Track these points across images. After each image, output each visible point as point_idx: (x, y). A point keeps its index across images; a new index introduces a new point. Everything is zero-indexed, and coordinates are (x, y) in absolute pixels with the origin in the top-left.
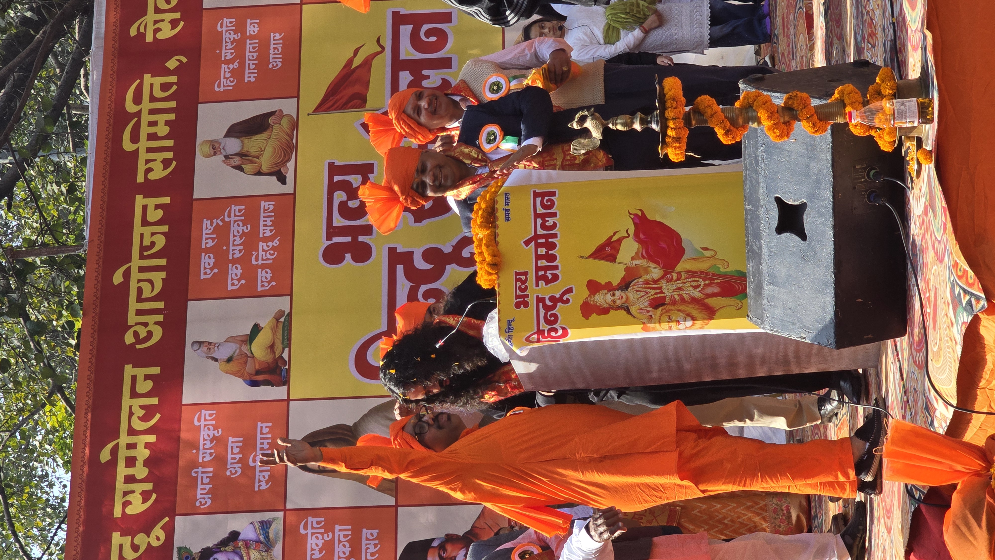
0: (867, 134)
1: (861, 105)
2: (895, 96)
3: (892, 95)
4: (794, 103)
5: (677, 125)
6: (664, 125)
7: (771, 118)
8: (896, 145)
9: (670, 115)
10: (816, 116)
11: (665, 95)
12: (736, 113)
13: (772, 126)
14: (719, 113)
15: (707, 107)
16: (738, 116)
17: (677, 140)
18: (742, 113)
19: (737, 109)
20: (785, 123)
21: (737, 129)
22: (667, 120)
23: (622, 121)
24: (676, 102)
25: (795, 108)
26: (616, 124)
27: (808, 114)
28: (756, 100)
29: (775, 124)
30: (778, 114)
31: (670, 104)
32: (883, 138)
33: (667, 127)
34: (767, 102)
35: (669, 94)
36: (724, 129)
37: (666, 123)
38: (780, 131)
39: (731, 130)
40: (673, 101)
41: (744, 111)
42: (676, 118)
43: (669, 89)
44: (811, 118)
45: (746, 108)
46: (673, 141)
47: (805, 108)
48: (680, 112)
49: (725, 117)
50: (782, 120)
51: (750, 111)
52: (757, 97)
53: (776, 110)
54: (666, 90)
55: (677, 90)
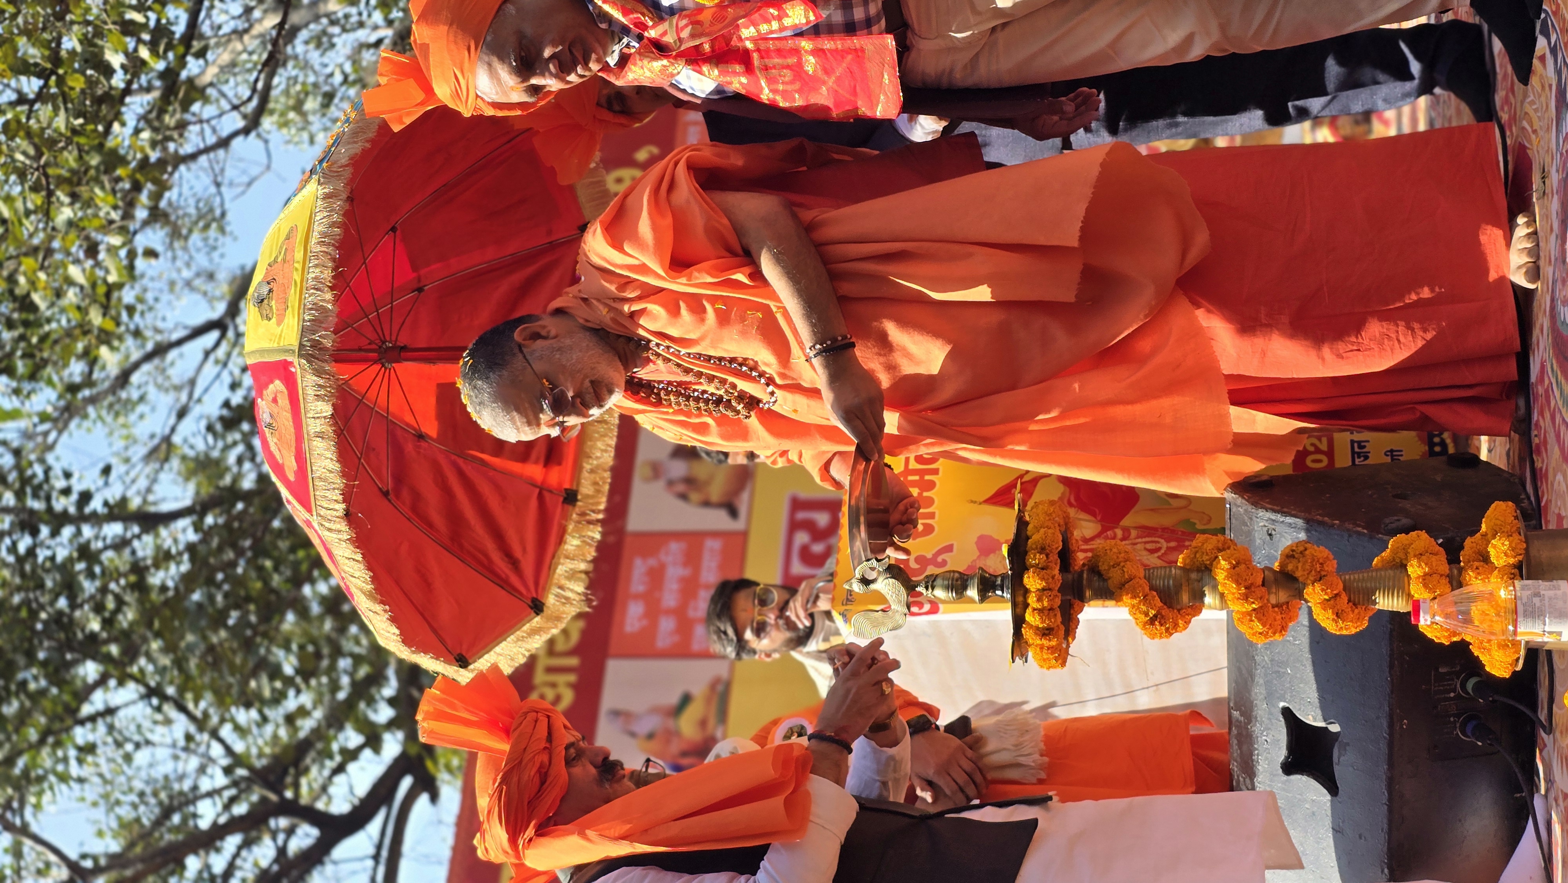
0: (1455, 639)
1: (1444, 581)
4: (1297, 567)
5: (1046, 604)
6: (1020, 599)
7: (1245, 598)
8: (1519, 667)
9: (1032, 582)
10: (1344, 598)
11: (1028, 538)
12: (1175, 579)
13: (1249, 614)
14: (1137, 580)
15: (1113, 566)
16: (1178, 588)
17: (1046, 633)
18: (1188, 580)
19: (1178, 572)
20: (1278, 606)
21: (1179, 611)
22: (1027, 591)
23: (946, 582)
24: (1047, 555)
25: (1301, 579)
26: (933, 589)
27: (1326, 594)
28: (1217, 557)
29: (1254, 610)
30: (1263, 589)
31: (1034, 559)
32: (1489, 650)
33: (1026, 605)
34: (1238, 563)
35: (1036, 538)
36: (1147, 614)
37: (1025, 597)
38: (1264, 625)
39: (1163, 617)
40: (1041, 553)
41: (1194, 576)
42: (1044, 590)
43: (1035, 527)
44: (1332, 602)
45: (1199, 570)
46: (1036, 634)
47: (1320, 579)
48: (1053, 577)
49: (1152, 588)
50: (1273, 600)
51: (1206, 579)
52: (1220, 550)
53: (1259, 581)
54: (1030, 527)
55: (1050, 531)
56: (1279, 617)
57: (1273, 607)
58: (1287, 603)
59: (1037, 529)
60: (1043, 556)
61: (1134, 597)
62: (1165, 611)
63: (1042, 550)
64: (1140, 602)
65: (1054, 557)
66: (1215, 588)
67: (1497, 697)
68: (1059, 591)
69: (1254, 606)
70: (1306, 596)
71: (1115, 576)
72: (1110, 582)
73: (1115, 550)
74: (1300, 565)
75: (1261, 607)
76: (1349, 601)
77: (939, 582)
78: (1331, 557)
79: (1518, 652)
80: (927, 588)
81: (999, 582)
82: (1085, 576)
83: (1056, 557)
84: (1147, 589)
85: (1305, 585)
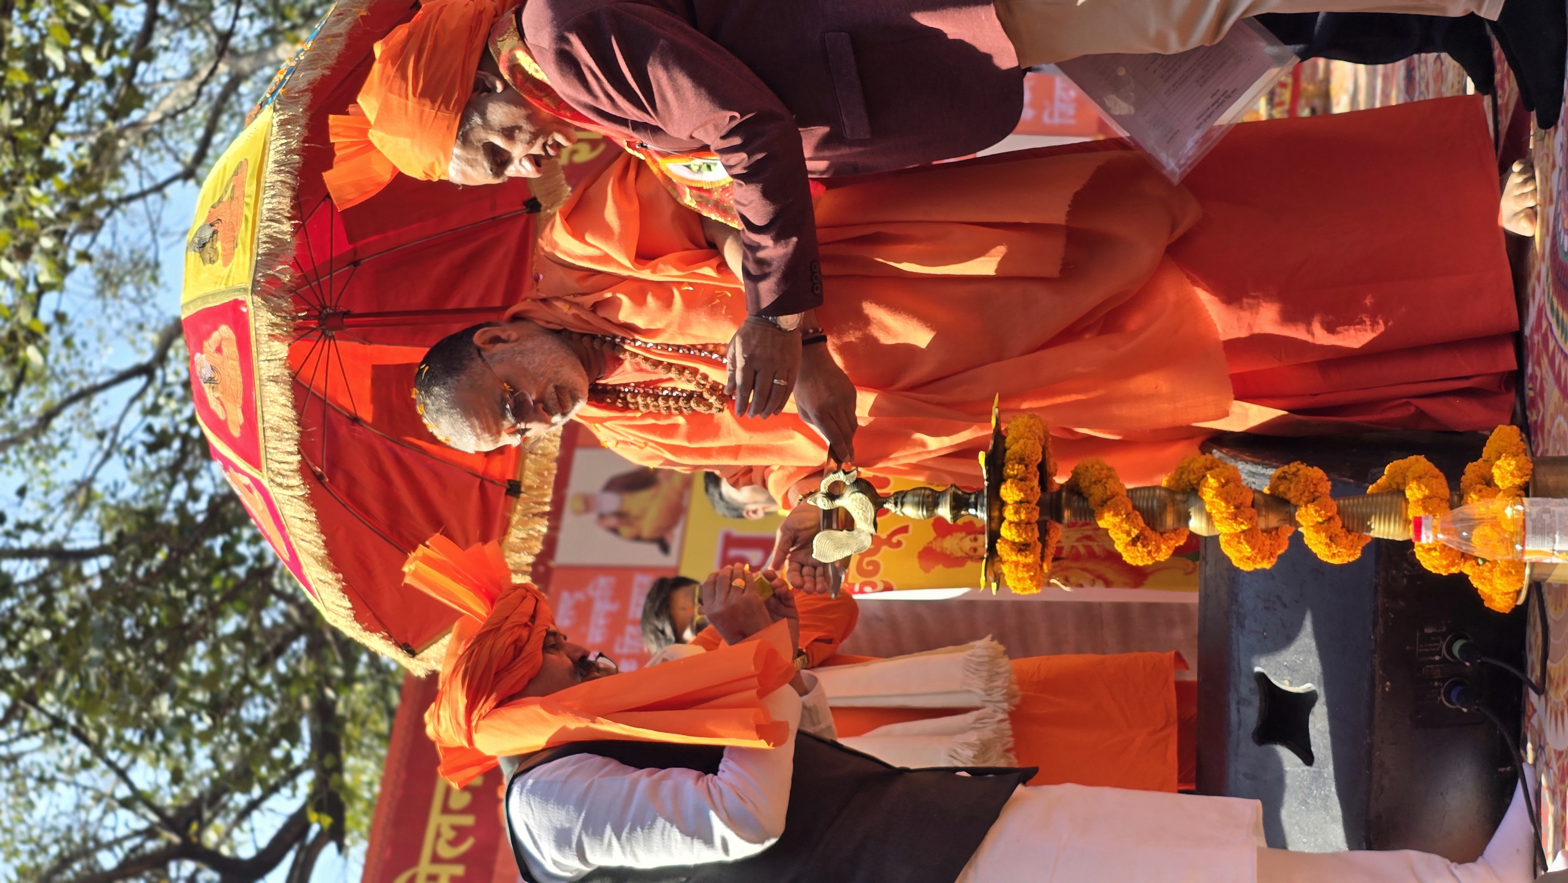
0: (1454, 570)
1: (1445, 505)
2: (1526, 490)
3: (1520, 488)
4: (1289, 489)
5: (1023, 517)
6: (996, 514)
7: (1234, 517)
8: (1520, 601)
9: (1009, 493)
10: (1338, 522)
11: (1005, 450)
12: (1159, 500)
13: (1237, 535)
14: (1120, 497)
15: (1095, 483)
16: (1163, 508)
17: (1022, 548)
18: (1173, 501)
19: (1163, 493)
20: (1268, 531)
21: (1162, 534)
22: (1003, 504)
23: (916, 499)
24: (1026, 466)
25: (1293, 501)
26: (902, 504)
27: (1320, 516)
28: (1204, 476)
29: (1243, 532)
30: (1253, 510)
31: (1012, 469)
32: (1490, 581)
33: (1002, 519)
34: (1227, 482)
35: (1014, 448)
36: (1128, 534)
37: (1001, 512)
38: (1253, 548)
39: (1145, 538)
40: (1019, 463)
41: (1179, 497)
42: (1021, 502)
43: (1014, 438)
44: (1326, 525)
45: (1184, 492)
46: (1012, 549)
47: (1314, 500)
48: (1032, 489)
49: (1135, 508)
50: (1262, 524)
51: (1192, 499)
52: (1208, 469)
53: (1249, 502)
54: (1008, 440)
55: (1030, 442)
56: (1268, 542)
57: (1263, 531)
58: (1277, 529)
59: (1016, 440)
60: (1022, 467)
61: (1116, 515)
62: (1148, 532)
63: (1021, 461)
64: (1122, 520)
65: (1034, 468)
66: (1202, 509)
67: (1484, 659)
68: (1037, 504)
69: (1244, 527)
70: (1298, 519)
71: (1097, 492)
72: (1091, 499)
73: (1097, 467)
74: (1292, 486)
75: (1250, 530)
76: (1343, 527)
77: (909, 498)
78: (1326, 478)
79: (1521, 580)
80: (896, 504)
81: (972, 499)
82: (1064, 494)
83: (1035, 469)
84: (1130, 507)
85: (1296, 507)
